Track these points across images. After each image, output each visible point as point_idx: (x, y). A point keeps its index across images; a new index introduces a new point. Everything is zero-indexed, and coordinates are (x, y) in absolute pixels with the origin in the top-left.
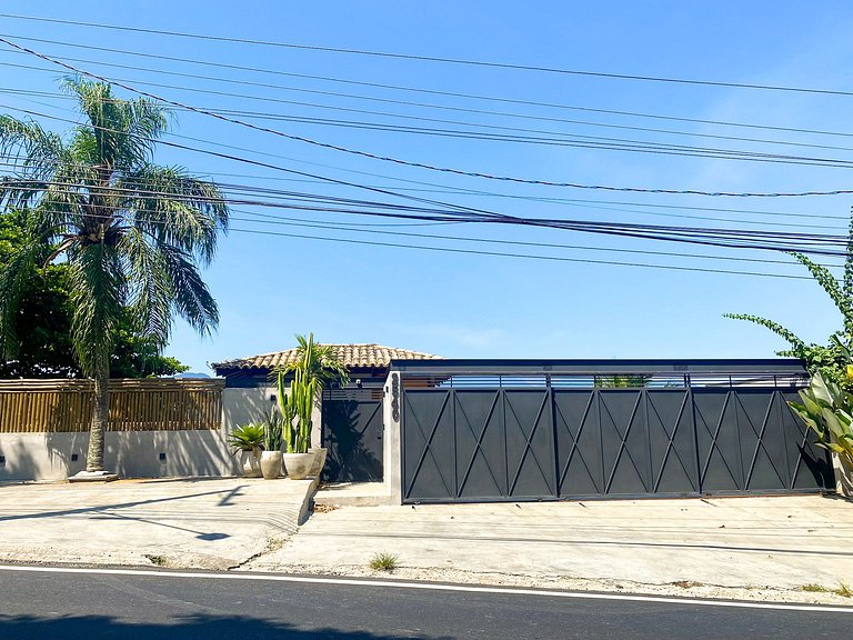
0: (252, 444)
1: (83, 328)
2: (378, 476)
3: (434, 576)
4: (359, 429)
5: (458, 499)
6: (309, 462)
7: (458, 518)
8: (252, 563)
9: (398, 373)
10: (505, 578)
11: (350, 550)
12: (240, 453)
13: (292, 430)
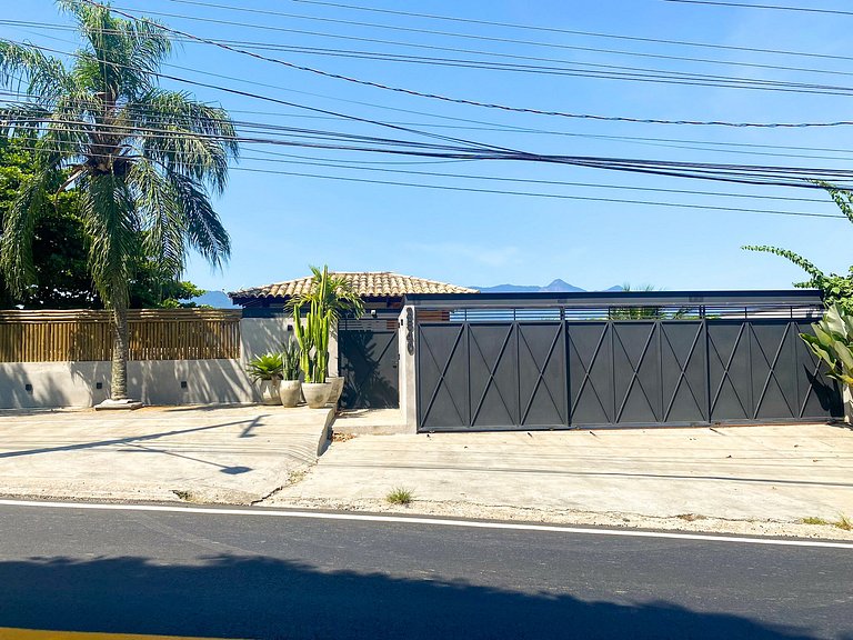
0: (271, 374)
1: (101, 262)
2: (393, 402)
3: (448, 510)
4: (375, 358)
5: (472, 428)
6: (327, 391)
7: (472, 448)
8: (274, 497)
9: (413, 307)
10: (517, 511)
11: (366, 482)
12: (259, 382)
13: (310, 361)
